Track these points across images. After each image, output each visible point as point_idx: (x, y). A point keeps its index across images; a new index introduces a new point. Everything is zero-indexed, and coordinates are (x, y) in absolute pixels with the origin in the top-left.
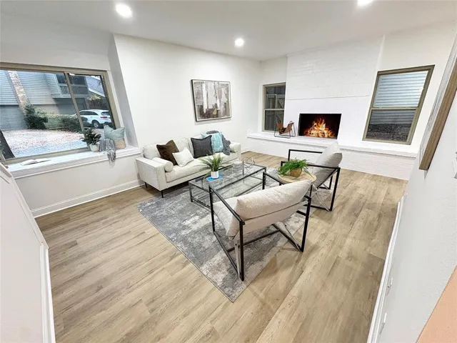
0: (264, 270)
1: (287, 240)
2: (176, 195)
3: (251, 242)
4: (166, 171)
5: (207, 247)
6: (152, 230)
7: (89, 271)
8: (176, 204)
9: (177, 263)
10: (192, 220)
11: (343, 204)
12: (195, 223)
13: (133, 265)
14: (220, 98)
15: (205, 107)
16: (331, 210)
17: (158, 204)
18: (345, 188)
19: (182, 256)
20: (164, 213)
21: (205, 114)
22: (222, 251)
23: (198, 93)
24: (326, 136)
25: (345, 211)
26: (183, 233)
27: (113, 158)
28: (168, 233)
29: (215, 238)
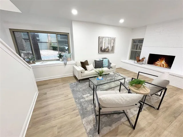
0: (110, 132)
1: (127, 119)
2: (84, 82)
3: (108, 114)
4: (82, 73)
5: (88, 110)
6: (71, 95)
7: (46, 106)
8: (83, 86)
9: (74, 114)
10: (86, 95)
11: (167, 108)
12: (87, 97)
13: (60, 109)
14: (110, 44)
15: (103, 48)
16: (158, 109)
17: (77, 85)
18: (171, 98)
19: (77, 111)
20: (78, 89)
21: (102, 51)
22: (94, 114)
23: (101, 42)
24: (165, 66)
25: (168, 113)
26: (82, 100)
27: (65, 64)
28: (76, 98)
29: (93, 107)
